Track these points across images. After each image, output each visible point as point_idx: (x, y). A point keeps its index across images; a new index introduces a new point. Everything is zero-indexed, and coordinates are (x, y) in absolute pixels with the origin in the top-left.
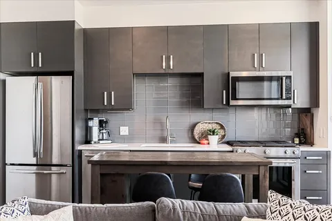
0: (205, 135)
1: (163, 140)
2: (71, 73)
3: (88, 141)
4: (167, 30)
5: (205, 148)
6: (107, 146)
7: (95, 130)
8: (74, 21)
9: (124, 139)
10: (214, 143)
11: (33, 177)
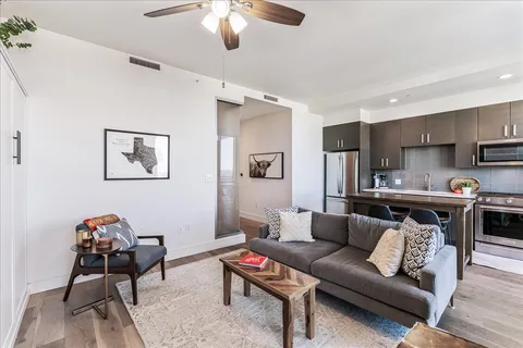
0: (460, 187)
1: (426, 189)
2: (358, 150)
3: (373, 187)
4: (425, 118)
5: (459, 196)
6: (386, 190)
7: (377, 181)
8: (359, 122)
9: (398, 187)
10: (467, 192)
11: (343, 204)
